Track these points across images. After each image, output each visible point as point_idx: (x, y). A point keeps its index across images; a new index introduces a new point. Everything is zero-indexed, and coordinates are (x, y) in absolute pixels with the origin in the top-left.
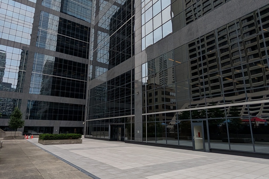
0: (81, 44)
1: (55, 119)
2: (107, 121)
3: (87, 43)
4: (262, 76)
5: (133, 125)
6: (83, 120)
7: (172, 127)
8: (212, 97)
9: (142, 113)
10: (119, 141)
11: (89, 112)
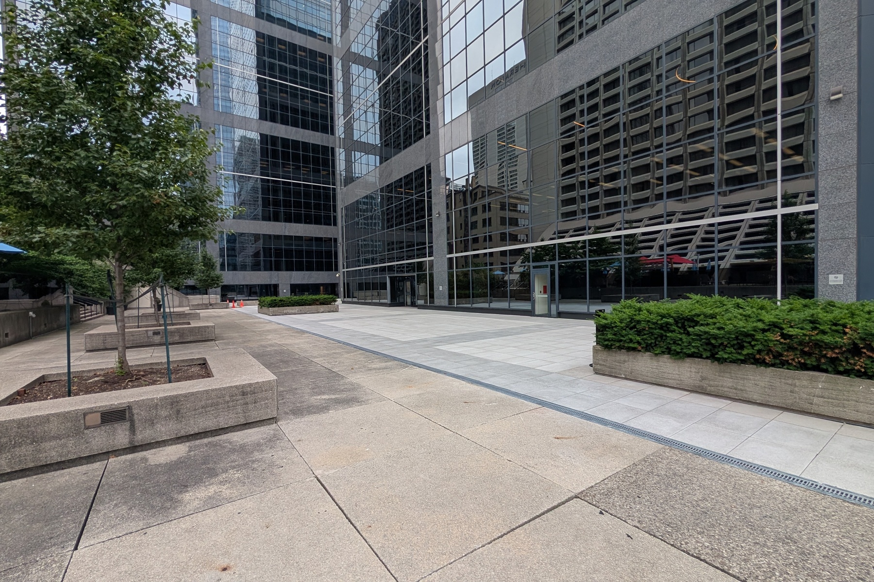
0: (315, 98)
1: (278, 269)
2: (383, 269)
3: (329, 95)
4: (754, 153)
5: (431, 275)
6: (337, 270)
7: (516, 277)
8: (631, 210)
9: (446, 252)
10: (407, 305)
11: (347, 253)
